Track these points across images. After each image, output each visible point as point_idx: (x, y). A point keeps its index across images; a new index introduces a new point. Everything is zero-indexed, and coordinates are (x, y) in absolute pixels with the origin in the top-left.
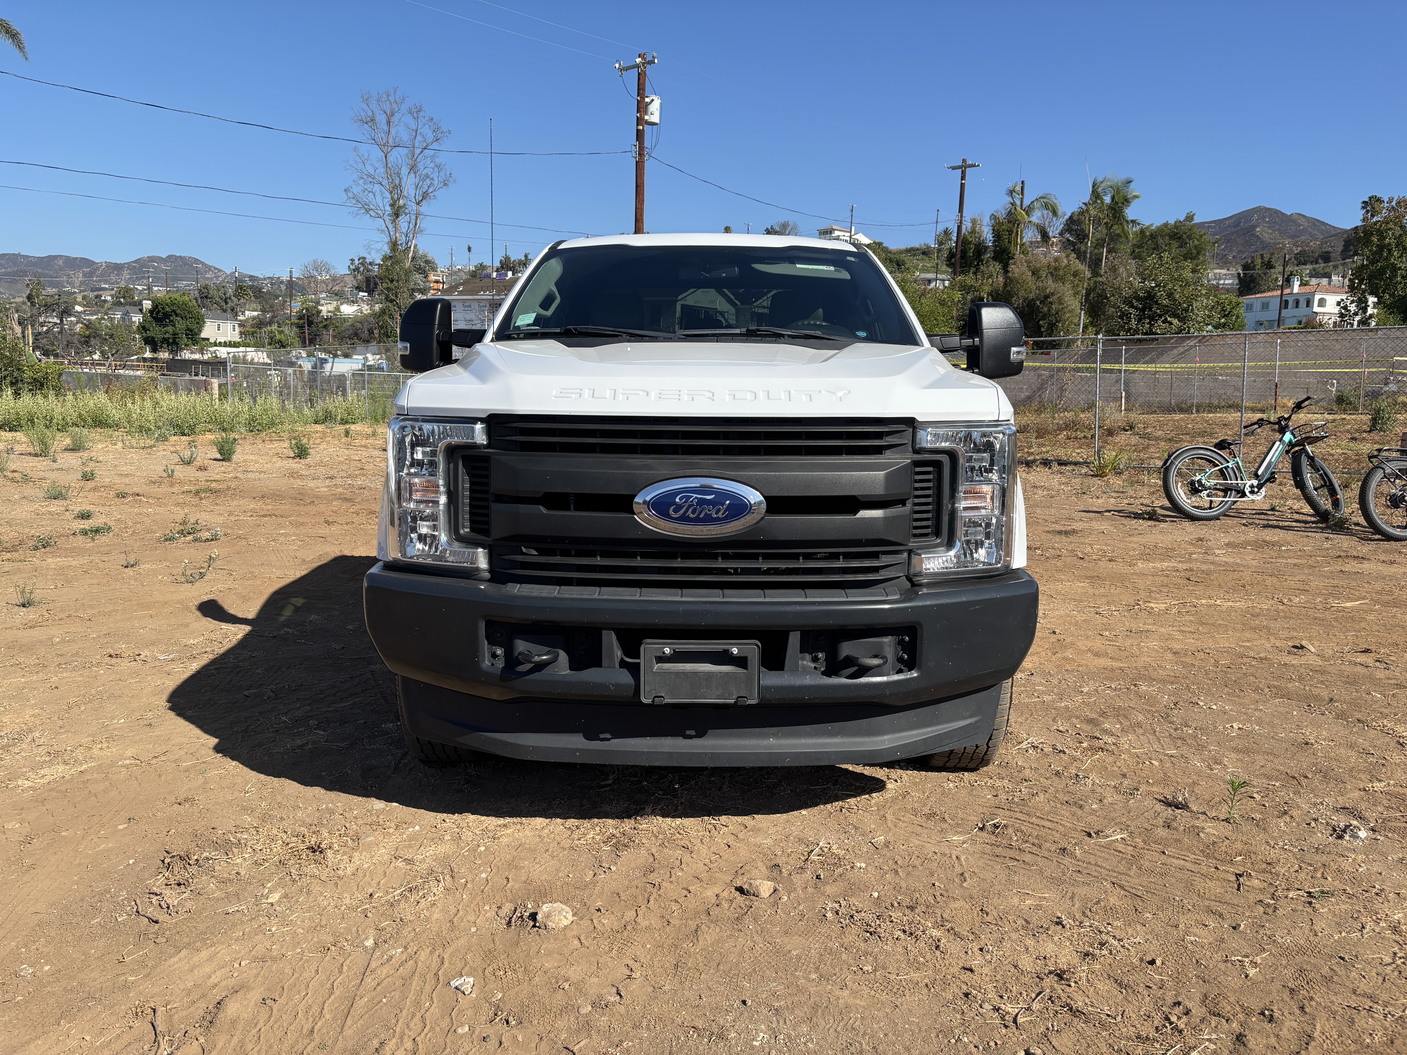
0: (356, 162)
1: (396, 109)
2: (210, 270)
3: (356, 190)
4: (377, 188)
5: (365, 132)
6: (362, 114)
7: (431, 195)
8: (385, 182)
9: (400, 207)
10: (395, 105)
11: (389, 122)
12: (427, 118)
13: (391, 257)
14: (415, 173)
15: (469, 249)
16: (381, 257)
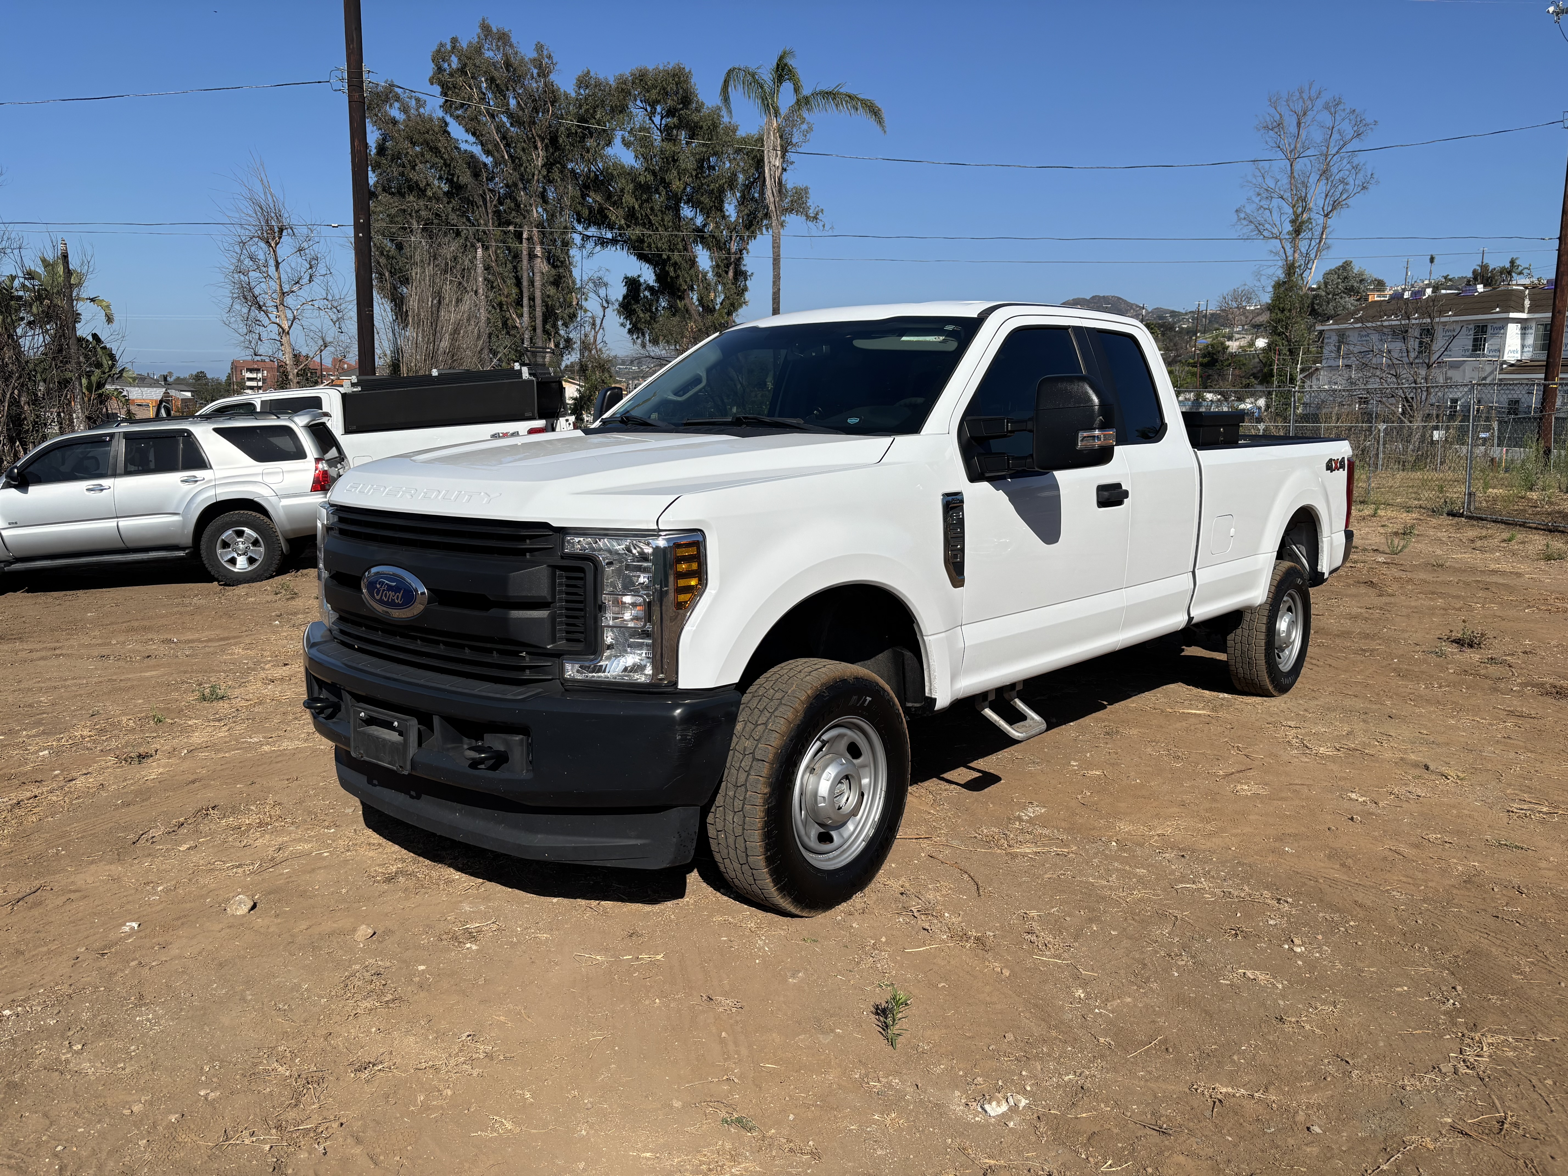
0: (1255, 176)
1: (1310, 106)
2: (1131, 308)
3: (1249, 209)
4: (1276, 202)
5: (1269, 140)
6: (1268, 119)
7: (1344, 203)
8: (1287, 195)
9: (1303, 222)
10: (1309, 103)
11: (1299, 124)
12: (1348, 111)
13: (1284, 283)
14: (1327, 179)
15: (1432, 260)
16: (1273, 283)
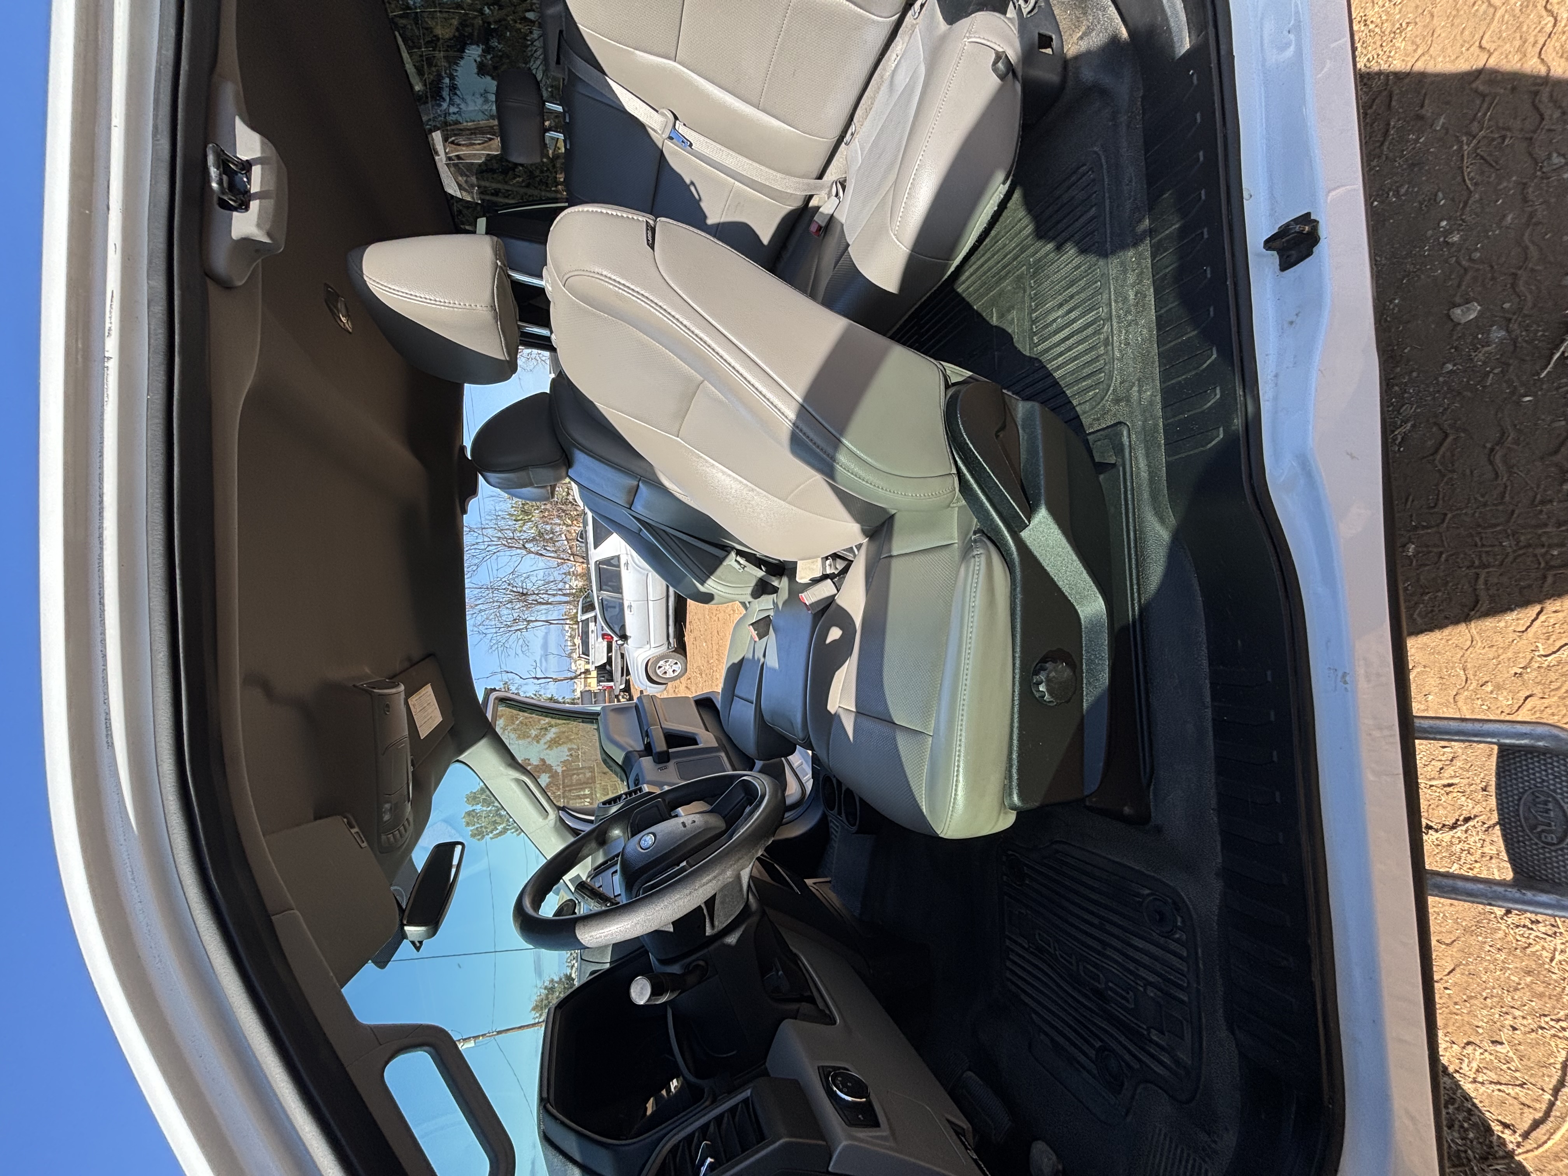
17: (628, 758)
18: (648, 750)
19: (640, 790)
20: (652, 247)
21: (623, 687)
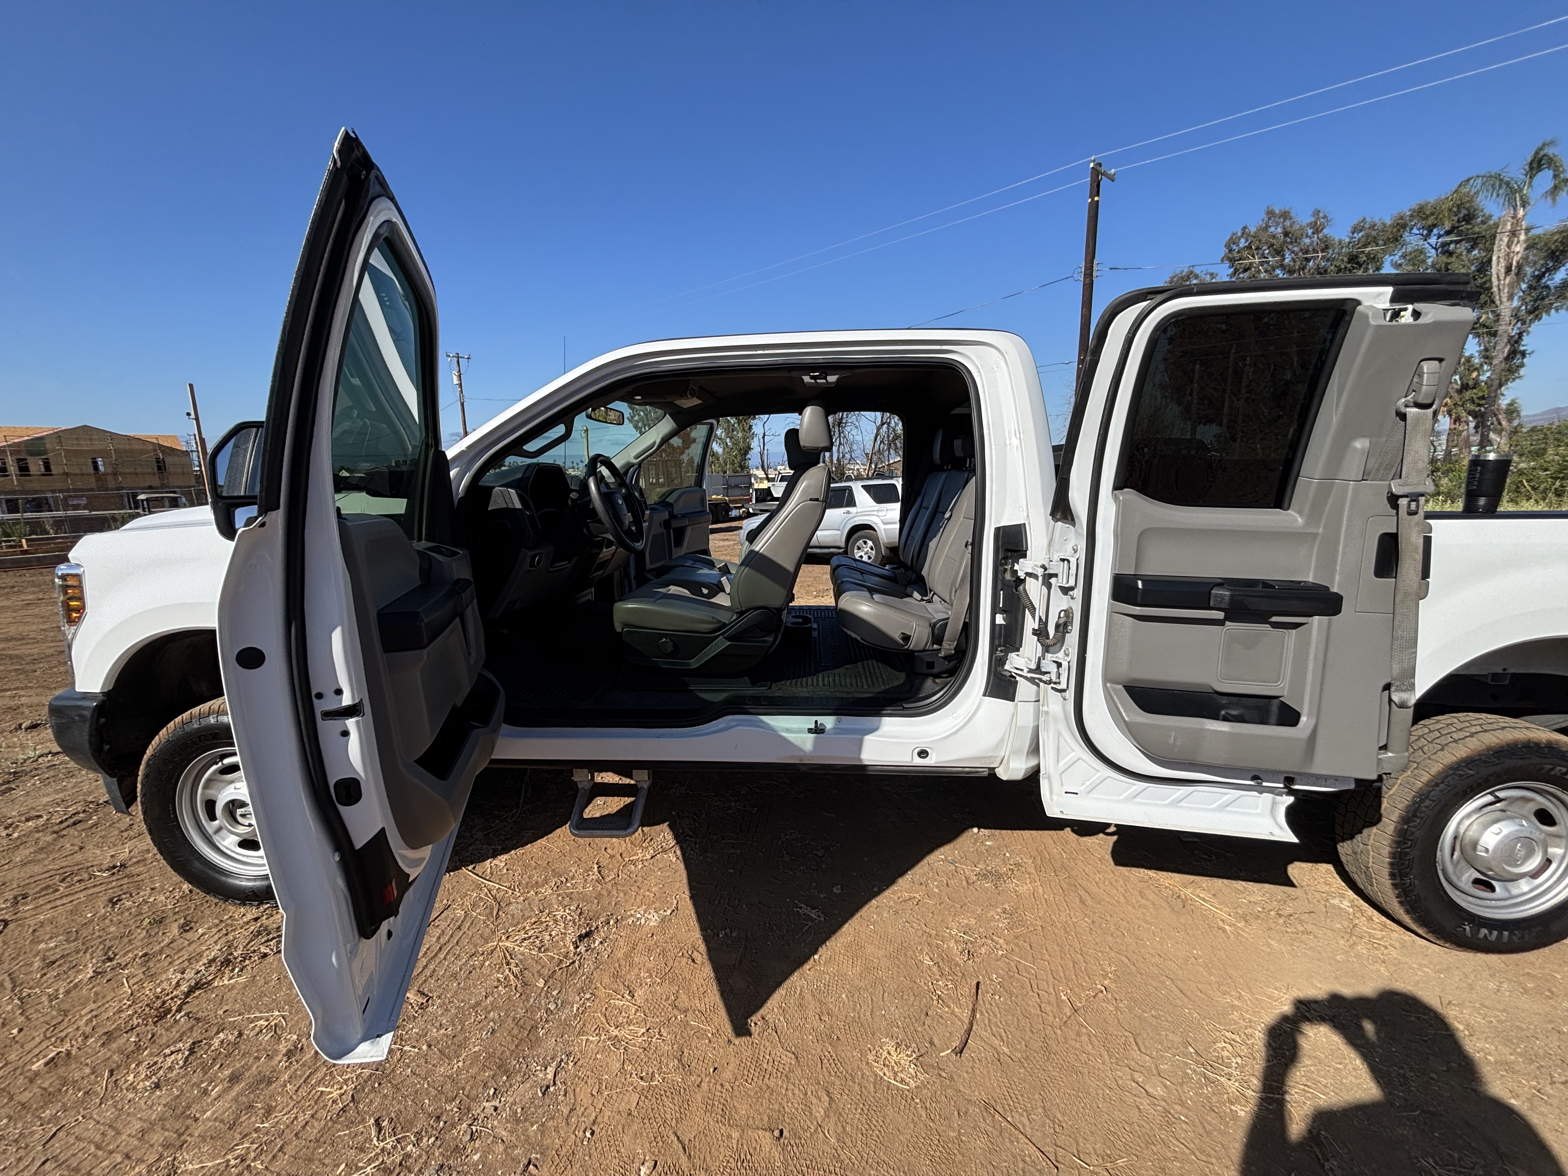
17: (670, 505)
18: (673, 516)
19: (647, 509)
20: (811, 500)
21: (751, 511)
